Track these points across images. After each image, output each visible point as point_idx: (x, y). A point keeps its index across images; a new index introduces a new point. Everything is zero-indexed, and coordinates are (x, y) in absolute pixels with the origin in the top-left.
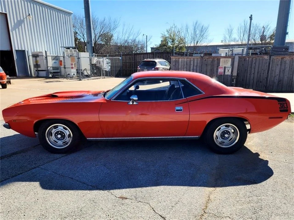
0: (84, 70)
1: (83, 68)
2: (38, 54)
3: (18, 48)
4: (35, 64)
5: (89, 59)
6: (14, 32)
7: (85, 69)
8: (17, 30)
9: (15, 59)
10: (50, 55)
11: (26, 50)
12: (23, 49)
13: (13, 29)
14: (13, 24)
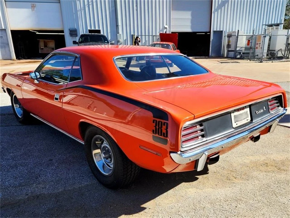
0: (279, 51)
1: (277, 49)
2: (231, 34)
3: (217, 29)
4: (228, 44)
5: (286, 36)
6: (216, 13)
7: (280, 49)
8: (219, 11)
9: (211, 40)
10: (244, 35)
11: (224, 30)
12: (221, 30)
13: (215, 10)
14: (217, 5)
